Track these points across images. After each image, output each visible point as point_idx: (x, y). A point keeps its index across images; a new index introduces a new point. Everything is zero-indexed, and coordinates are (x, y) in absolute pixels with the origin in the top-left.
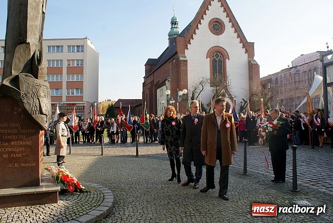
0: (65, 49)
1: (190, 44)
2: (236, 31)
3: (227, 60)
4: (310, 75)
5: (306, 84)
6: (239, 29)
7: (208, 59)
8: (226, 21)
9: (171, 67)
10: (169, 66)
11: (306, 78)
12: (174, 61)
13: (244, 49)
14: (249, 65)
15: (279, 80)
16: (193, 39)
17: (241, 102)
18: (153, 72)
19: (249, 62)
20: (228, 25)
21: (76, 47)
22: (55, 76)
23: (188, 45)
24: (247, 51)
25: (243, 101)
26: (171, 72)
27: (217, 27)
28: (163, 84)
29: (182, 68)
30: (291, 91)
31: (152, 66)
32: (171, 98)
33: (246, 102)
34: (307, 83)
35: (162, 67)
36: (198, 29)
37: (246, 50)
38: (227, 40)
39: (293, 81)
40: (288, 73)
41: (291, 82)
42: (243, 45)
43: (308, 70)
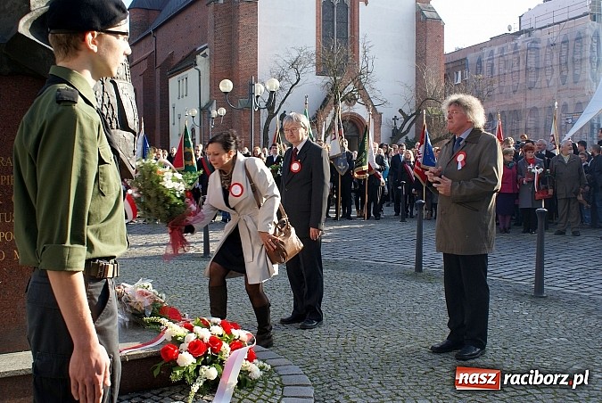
3: (362, 4)
4: (564, 53)
5: (555, 76)
9: (211, 16)
10: (206, 13)
11: (555, 61)
12: (221, 1)
14: (418, 21)
15: (484, 65)
17: (395, 118)
18: (155, 30)
19: (419, 13)
25: (399, 115)
26: (210, 31)
29: (242, 21)
30: (514, 92)
31: (148, 12)
32: (211, 105)
33: (407, 118)
39: (522, 67)
40: (510, 45)
41: (516, 69)
43: (560, 40)
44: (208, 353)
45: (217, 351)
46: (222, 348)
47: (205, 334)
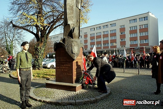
0: (138, 20)
21: (143, 18)
22: (134, 34)
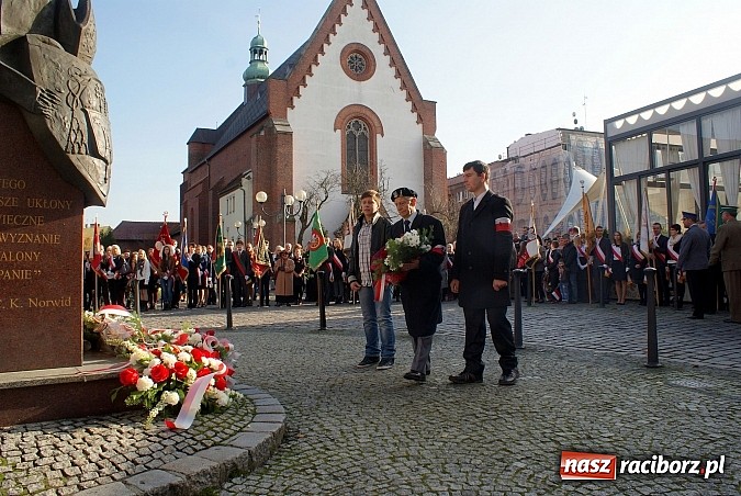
1: (299, 96)
2: (398, 75)
3: (379, 136)
4: (543, 176)
6: (405, 71)
7: (339, 131)
8: (378, 51)
9: (254, 146)
10: (251, 144)
11: (537, 183)
12: (263, 133)
13: (415, 114)
14: (425, 149)
16: (305, 86)
18: (209, 160)
19: (426, 143)
20: (382, 60)
23: (295, 98)
24: (420, 120)
26: (253, 158)
27: (358, 63)
28: (235, 184)
29: (280, 150)
31: (204, 145)
32: (253, 218)
34: (538, 193)
35: (231, 147)
36: (317, 64)
37: (419, 116)
38: (380, 93)
39: (511, 187)
40: (500, 170)
42: (414, 105)
43: (540, 165)
44: (169, 378)
45: (183, 377)
46: (188, 374)
47: (171, 360)
